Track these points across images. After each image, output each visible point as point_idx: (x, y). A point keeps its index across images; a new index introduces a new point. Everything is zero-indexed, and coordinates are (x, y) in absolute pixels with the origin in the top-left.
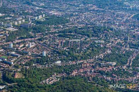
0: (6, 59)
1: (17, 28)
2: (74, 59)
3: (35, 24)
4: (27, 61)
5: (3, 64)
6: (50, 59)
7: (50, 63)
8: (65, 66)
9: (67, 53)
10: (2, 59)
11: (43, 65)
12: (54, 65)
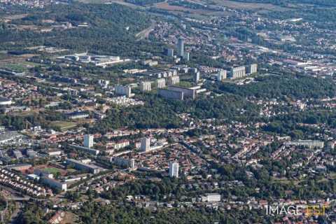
0: (51, 176)
1: (144, 101)
2: (266, 195)
3: (209, 93)
4: (114, 185)
5: (36, 187)
6: (187, 186)
7: (183, 197)
8: (228, 211)
9: (250, 174)
10: (40, 175)
11: (160, 200)
12: (194, 205)
